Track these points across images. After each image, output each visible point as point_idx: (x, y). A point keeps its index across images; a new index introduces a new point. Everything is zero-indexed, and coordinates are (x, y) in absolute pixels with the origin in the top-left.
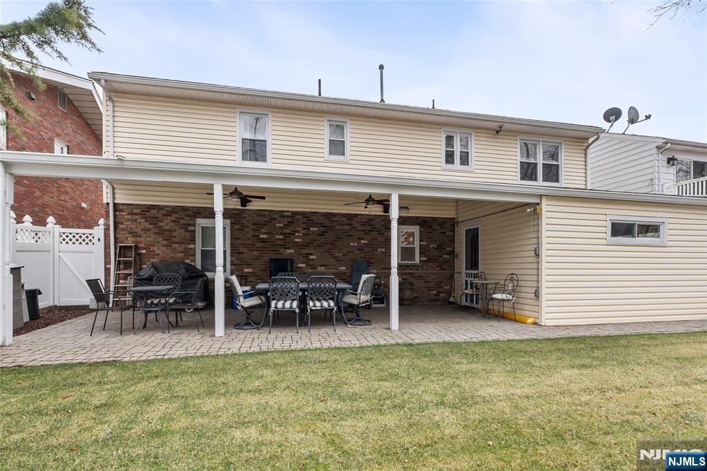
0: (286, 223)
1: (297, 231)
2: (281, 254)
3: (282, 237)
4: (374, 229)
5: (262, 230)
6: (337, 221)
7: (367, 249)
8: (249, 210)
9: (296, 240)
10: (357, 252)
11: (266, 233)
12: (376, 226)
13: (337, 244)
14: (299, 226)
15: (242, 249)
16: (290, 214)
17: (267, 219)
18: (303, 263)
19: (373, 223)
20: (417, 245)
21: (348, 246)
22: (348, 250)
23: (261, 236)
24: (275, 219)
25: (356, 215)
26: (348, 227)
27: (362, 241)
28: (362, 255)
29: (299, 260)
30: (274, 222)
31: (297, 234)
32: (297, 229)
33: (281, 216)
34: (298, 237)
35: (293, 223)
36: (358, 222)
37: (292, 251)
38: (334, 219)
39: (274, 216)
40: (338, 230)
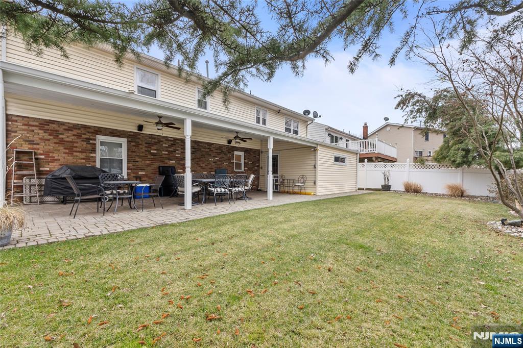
0: (170, 144)
1: (178, 150)
2: (166, 163)
3: (167, 153)
4: (222, 152)
5: (153, 148)
6: (202, 146)
7: (218, 163)
8: (142, 134)
9: (177, 155)
10: (214, 164)
11: (155, 150)
12: (224, 151)
13: (202, 159)
14: (178, 147)
15: (137, 159)
16: (172, 139)
17: (156, 141)
18: (181, 169)
19: (222, 149)
20: (242, 161)
21: (208, 160)
22: (208, 162)
23: (152, 151)
24: (162, 141)
25: (213, 144)
26: (208, 150)
27: (216, 158)
28: (216, 166)
29: (178, 167)
30: (161, 143)
31: (177, 152)
32: (177, 149)
33: (166, 140)
34: (178, 154)
35: (175, 145)
36: (214, 148)
37: (174, 162)
38: (200, 145)
39: (162, 140)
40: (203, 151)
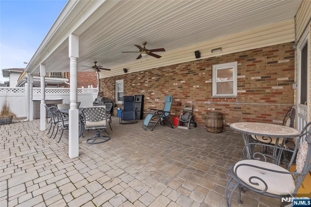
0: (141, 77)
1: (146, 81)
2: (140, 93)
3: (140, 84)
4: (190, 72)
5: (133, 82)
6: (166, 71)
7: (185, 87)
8: (128, 74)
9: (146, 85)
10: (178, 89)
11: (134, 83)
12: (192, 69)
13: (165, 85)
14: (147, 78)
15: (127, 92)
16: (143, 72)
17: (135, 77)
18: (149, 97)
19: (189, 68)
20: (235, 79)
21: (172, 86)
22: (172, 88)
23: (133, 85)
24: (137, 76)
25: (177, 65)
26: (172, 74)
27: (182, 82)
28: (181, 91)
29: (146, 95)
30: (137, 77)
31: (146, 82)
32: (146, 79)
33: (140, 74)
34: (146, 84)
35: (145, 76)
36: (178, 69)
37: (144, 91)
38: (164, 70)
39: (138, 75)
40: (166, 76)
